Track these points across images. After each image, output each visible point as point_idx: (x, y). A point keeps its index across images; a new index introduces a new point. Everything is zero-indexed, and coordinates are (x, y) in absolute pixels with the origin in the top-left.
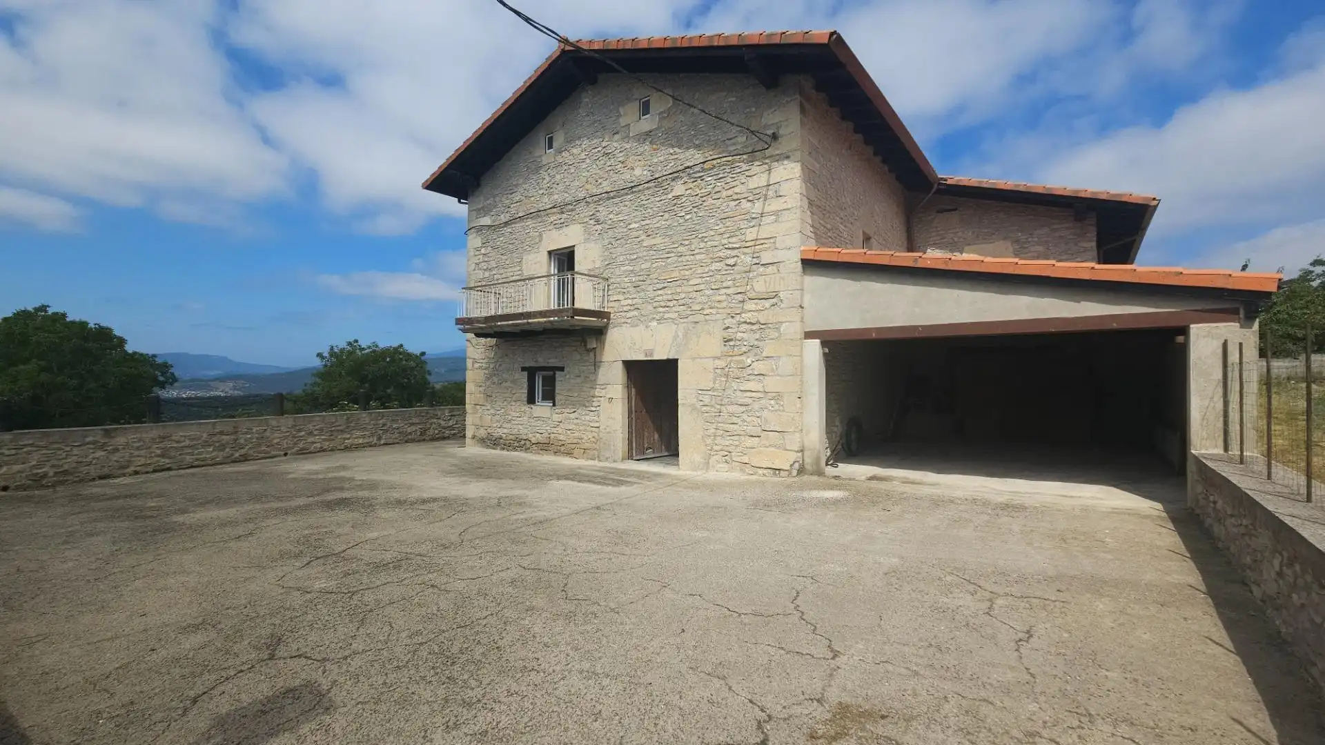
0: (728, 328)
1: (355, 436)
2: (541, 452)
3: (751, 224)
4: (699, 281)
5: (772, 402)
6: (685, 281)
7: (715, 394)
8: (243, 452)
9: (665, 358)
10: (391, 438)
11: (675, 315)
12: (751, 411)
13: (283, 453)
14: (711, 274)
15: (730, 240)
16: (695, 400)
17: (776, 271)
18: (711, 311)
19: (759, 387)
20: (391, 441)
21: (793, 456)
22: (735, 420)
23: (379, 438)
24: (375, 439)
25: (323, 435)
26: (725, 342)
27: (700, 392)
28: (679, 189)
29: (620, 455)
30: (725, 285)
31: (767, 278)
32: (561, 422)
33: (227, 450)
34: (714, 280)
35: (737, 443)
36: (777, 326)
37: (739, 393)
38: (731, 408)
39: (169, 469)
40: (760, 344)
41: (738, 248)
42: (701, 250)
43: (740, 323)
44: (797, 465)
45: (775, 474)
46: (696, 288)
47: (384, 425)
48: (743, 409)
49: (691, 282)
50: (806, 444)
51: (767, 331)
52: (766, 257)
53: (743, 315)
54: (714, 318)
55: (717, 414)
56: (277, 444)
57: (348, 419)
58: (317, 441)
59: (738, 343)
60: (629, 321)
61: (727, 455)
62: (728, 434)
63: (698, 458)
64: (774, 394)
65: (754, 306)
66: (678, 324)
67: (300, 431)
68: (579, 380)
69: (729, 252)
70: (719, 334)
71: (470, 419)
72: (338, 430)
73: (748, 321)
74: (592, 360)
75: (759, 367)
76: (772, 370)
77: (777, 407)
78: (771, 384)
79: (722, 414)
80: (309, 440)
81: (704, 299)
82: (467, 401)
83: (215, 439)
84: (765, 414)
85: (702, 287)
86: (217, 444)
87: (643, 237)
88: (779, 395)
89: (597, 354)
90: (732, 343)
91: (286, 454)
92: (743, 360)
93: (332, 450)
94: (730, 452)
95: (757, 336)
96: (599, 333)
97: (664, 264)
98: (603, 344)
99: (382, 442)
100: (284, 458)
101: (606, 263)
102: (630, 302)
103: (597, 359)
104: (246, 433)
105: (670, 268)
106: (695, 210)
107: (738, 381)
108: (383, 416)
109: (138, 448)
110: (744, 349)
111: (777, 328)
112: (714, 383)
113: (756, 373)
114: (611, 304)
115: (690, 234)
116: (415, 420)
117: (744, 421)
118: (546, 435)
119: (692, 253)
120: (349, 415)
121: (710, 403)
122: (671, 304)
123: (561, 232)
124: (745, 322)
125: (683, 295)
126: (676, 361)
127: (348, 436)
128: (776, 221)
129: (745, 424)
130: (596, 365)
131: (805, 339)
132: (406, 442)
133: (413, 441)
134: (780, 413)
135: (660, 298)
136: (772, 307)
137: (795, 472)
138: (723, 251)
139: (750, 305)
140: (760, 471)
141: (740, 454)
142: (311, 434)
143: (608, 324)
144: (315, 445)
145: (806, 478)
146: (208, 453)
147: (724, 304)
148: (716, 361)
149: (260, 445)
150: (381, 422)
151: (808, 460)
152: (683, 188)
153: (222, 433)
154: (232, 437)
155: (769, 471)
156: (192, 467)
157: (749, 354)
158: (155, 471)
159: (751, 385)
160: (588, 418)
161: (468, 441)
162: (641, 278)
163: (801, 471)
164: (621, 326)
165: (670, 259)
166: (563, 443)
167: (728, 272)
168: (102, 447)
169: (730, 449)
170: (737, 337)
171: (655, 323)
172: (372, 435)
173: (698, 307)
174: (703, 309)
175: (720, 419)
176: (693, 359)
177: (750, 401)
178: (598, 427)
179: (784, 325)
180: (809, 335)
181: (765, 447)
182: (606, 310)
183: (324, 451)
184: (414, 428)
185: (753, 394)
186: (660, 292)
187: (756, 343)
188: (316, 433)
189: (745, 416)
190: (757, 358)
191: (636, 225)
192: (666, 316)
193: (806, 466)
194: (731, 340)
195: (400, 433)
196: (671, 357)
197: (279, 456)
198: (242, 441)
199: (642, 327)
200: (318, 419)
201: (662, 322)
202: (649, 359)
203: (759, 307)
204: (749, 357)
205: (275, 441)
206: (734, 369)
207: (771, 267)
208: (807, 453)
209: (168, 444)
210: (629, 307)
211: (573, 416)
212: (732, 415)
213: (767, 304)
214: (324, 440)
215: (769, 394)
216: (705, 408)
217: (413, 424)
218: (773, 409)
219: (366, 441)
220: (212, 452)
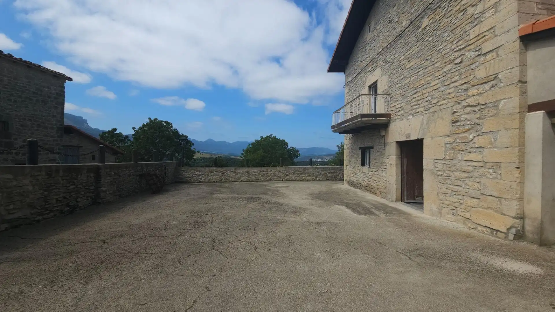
0: (455, 112)
1: (307, 176)
2: (365, 190)
3: (475, 24)
4: (437, 82)
5: (491, 171)
6: (428, 85)
7: (446, 162)
8: (269, 178)
9: (416, 139)
10: (321, 178)
11: (422, 109)
12: (472, 177)
13: (281, 180)
14: (445, 74)
15: (459, 44)
16: (433, 166)
17: (495, 56)
18: (443, 102)
19: (479, 157)
20: (321, 179)
21: (510, 222)
22: (460, 183)
23: (316, 178)
24: (315, 178)
25: (295, 174)
26: (453, 123)
27: (436, 161)
28: (426, 22)
29: (394, 198)
30: (453, 80)
31: (487, 64)
32: (372, 176)
33: (265, 177)
34: (446, 79)
35: (461, 201)
36: (496, 104)
37: (463, 163)
38: (458, 174)
39: (250, 181)
40: (481, 121)
41: (464, 48)
42: (439, 60)
43: (465, 107)
44: (513, 231)
45: (492, 233)
46: (435, 88)
47: (318, 172)
48: (466, 175)
49: (432, 85)
50: (527, 212)
51: (487, 110)
52: (487, 47)
53: (467, 101)
54: (446, 106)
55: (448, 178)
56: (280, 176)
57: (304, 169)
58: (293, 176)
59: (463, 123)
60: (399, 117)
61: (454, 209)
62: (454, 193)
63: (435, 208)
64: (493, 164)
65: (476, 91)
66: (423, 115)
67: (287, 172)
68: (379, 154)
69: (457, 54)
70: (449, 118)
71: (345, 172)
72: (300, 173)
73: (471, 104)
74: (383, 142)
75: (479, 141)
76: (491, 143)
77: (494, 175)
78: (489, 155)
79: (451, 178)
80: (290, 176)
81: (439, 94)
82: (344, 164)
83: (262, 173)
84: (484, 180)
85: (438, 86)
86: (262, 175)
87: (407, 63)
88: (497, 165)
89: (385, 138)
90: (458, 124)
91: (282, 180)
92: (466, 136)
93: (298, 180)
94: (457, 208)
95: (478, 115)
96: (385, 126)
97: (416, 76)
98: (388, 133)
99: (318, 179)
100: (281, 181)
101: (389, 86)
102: (399, 106)
103: (386, 142)
104: (270, 172)
105: (420, 78)
106: (435, 32)
107: (463, 153)
108: (318, 169)
109: (242, 174)
110: (467, 127)
111: (496, 106)
112: (445, 154)
113: (477, 146)
114: (392, 109)
115: (432, 50)
116: (332, 171)
117: (466, 184)
118: (367, 182)
119: (433, 63)
120: (304, 168)
121: (442, 169)
122: (420, 102)
123: (373, 74)
124: (469, 106)
125: (426, 95)
126: (423, 139)
127: (304, 176)
128: (495, 12)
129: (468, 187)
130: (385, 144)
131: (529, 112)
132: (328, 180)
133: (331, 180)
134: (498, 181)
135: (414, 100)
136: (492, 89)
137: (511, 237)
138: (453, 55)
139: (473, 91)
140: (480, 228)
141: (463, 210)
142: (290, 174)
143: (390, 121)
144: (292, 178)
145: (524, 244)
146: (259, 177)
147: (452, 95)
148: (447, 138)
149: (274, 176)
150: (317, 171)
151: (529, 228)
152: (428, 20)
153: (263, 171)
154: (266, 173)
155: (488, 230)
156: (255, 181)
157: (471, 131)
158: (246, 181)
159: (471, 156)
160: (382, 175)
161: (345, 181)
162: (405, 89)
163: (520, 236)
164: (395, 121)
165: (420, 73)
166: (373, 187)
167: (457, 69)
168: (234, 173)
169: (456, 205)
170: (462, 119)
171: (411, 117)
172: (314, 176)
173: (435, 101)
174: (438, 102)
175: (449, 181)
176: (432, 138)
177: (471, 169)
178: (386, 180)
179: (502, 101)
180: (533, 108)
181: (484, 208)
182: (389, 113)
183: (295, 180)
184: (331, 175)
185: (474, 164)
186: (414, 96)
187: (477, 121)
188: (292, 173)
189: (467, 181)
190: (478, 133)
191: (402, 58)
192: (418, 110)
193: (527, 234)
194: (457, 121)
195: (325, 176)
196: (419, 138)
197: (280, 180)
198: (269, 174)
199: (405, 120)
200: (293, 168)
201: (415, 115)
202: (408, 139)
203: (480, 91)
204: (471, 134)
205: (279, 175)
206: (459, 144)
207: (490, 55)
208: (527, 221)
209: (249, 173)
210: (399, 109)
211: (376, 173)
212: (458, 179)
213: (487, 87)
214: (295, 176)
215: (488, 164)
216: (440, 173)
217: (330, 173)
218: (491, 177)
219: (311, 178)
220: (261, 177)
